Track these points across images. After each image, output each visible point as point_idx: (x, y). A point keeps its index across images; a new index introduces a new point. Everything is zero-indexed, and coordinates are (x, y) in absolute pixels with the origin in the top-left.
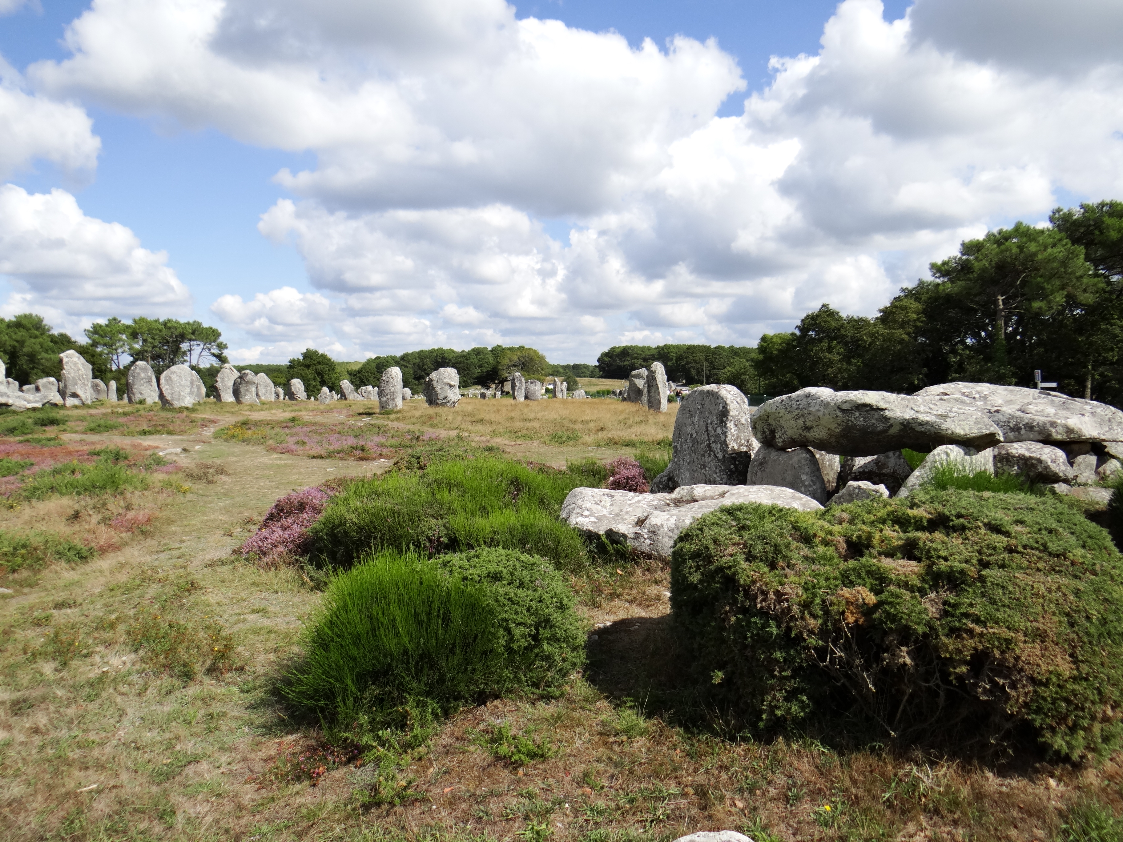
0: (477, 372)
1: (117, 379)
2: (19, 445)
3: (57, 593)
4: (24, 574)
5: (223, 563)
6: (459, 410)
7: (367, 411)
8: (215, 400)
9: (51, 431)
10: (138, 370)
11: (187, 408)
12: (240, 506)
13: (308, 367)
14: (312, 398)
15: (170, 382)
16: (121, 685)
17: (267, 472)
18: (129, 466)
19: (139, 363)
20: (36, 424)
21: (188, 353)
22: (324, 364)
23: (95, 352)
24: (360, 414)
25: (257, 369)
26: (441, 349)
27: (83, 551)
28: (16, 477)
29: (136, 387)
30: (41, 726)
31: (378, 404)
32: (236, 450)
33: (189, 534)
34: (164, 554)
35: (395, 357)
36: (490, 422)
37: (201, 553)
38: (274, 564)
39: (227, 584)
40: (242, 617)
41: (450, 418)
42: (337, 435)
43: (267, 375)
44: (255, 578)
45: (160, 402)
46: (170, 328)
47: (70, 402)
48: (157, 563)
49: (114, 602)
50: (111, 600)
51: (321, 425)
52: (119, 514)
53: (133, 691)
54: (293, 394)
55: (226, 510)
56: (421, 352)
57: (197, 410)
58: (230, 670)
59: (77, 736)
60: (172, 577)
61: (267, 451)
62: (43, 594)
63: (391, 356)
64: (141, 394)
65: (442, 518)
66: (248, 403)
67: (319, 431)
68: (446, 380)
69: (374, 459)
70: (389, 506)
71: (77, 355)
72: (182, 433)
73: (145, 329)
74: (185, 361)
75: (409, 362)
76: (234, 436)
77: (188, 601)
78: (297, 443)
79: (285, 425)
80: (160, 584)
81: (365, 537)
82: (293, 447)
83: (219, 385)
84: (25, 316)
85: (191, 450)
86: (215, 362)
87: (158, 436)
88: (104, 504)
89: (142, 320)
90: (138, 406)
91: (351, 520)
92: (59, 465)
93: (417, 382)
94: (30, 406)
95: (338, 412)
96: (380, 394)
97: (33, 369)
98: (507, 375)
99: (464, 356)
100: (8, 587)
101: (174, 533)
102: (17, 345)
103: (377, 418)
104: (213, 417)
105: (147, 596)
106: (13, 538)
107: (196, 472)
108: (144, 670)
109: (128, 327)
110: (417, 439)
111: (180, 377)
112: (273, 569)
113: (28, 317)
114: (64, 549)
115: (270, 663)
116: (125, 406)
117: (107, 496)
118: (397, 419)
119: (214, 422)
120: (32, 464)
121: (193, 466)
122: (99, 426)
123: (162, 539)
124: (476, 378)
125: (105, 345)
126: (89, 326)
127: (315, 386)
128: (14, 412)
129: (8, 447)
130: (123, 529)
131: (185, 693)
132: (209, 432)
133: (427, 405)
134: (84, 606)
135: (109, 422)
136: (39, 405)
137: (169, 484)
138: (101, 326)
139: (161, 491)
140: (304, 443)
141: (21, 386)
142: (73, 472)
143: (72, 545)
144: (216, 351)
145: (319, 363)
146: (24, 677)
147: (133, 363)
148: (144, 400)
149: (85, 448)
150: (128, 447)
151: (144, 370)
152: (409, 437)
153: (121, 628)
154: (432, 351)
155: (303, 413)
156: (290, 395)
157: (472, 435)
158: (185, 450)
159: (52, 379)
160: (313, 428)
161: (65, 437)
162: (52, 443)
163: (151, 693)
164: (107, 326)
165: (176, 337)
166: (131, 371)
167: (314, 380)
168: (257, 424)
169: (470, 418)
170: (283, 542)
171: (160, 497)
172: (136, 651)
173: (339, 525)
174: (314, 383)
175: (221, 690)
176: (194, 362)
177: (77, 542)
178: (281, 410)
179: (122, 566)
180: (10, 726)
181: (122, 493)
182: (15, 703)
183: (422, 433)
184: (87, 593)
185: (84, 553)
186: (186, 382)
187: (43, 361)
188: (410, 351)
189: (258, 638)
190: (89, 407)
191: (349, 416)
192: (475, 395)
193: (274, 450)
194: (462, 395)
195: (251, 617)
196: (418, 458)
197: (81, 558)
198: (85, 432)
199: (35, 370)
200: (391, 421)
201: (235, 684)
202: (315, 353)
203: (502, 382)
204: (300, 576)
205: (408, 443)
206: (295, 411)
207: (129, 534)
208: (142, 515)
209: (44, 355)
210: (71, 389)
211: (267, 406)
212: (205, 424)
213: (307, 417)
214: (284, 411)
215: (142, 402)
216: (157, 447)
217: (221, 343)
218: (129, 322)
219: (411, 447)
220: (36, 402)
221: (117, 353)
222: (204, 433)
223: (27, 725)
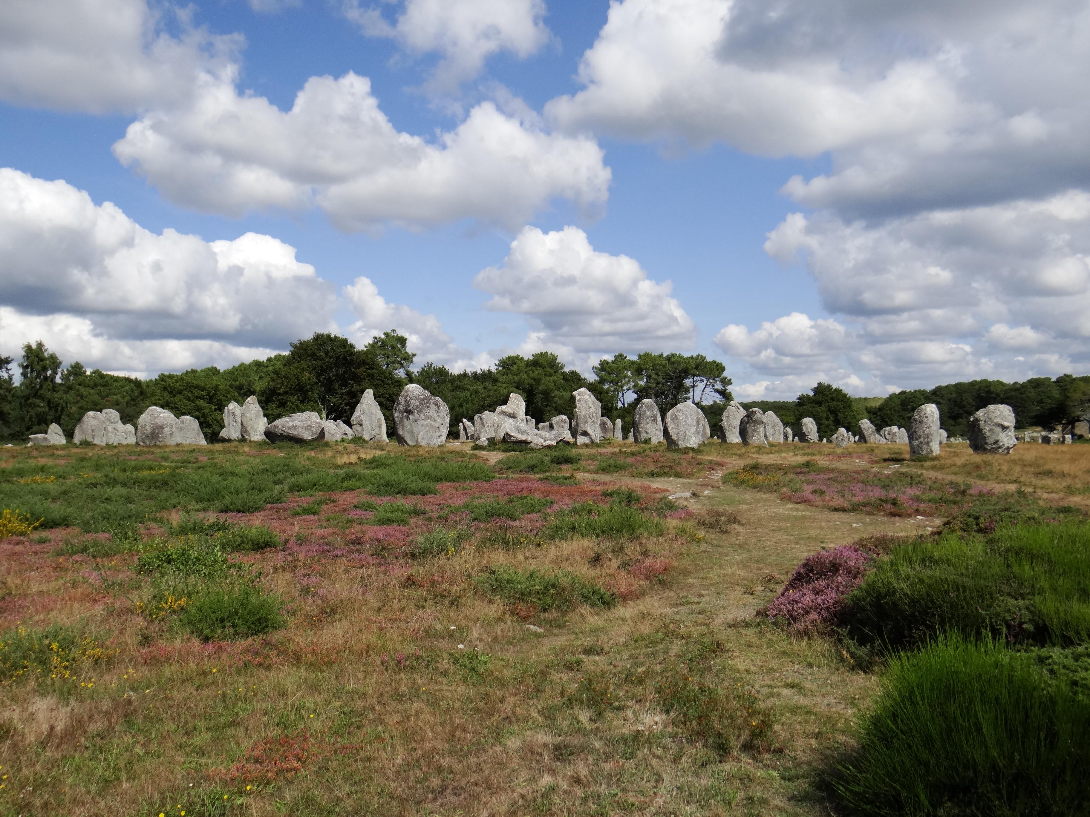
0: (1036, 409)
1: (623, 418)
2: (539, 483)
3: (585, 637)
4: (554, 614)
5: (748, 625)
6: (1015, 457)
7: (894, 456)
8: (720, 441)
9: (566, 470)
10: (644, 408)
11: (692, 449)
12: (758, 561)
13: (820, 403)
14: (825, 440)
15: (676, 421)
16: (655, 747)
17: (784, 524)
18: (642, 509)
19: (646, 401)
20: (552, 462)
21: (691, 390)
22: (838, 400)
23: (603, 389)
24: (885, 460)
25: (765, 406)
26: (985, 381)
27: (606, 596)
28: (539, 514)
29: (642, 425)
30: (582, 777)
31: (908, 448)
32: (747, 497)
33: (706, 587)
34: (683, 608)
35: (924, 391)
36: (1063, 475)
37: (723, 611)
38: (805, 633)
39: (755, 650)
40: (775, 690)
41: (1005, 468)
42: (860, 485)
43: (775, 413)
44: (785, 646)
45: (665, 441)
46: (673, 363)
47: (581, 440)
48: (677, 617)
49: (640, 654)
50: (637, 651)
51: (840, 471)
52: (637, 560)
53: (668, 756)
54: (804, 435)
55: (743, 565)
56: (958, 385)
57: (702, 451)
58: (768, 751)
59: (617, 794)
60: (695, 635)
61: (782, 499)
62: (572, 637)
63: (920, 391)
64: (646, 433)
65: (1023, 599)
66: (755, 444)
67: (839, 479)
68: (997, 420)
69: (909, 516)
70: (951, 578)
71: (588, 392)
72: (689, 476)
73: (649, 365)
74: (689, 398)
75: (942, 397)
76: (743, 482)
77: (716, 663)
78: (815, 492)
79: (799, 470)
80: (684, 641)
81: (919, 612)
82: (811, 497)
83: (725, 424)
84: (542, 354)
85: (701, 494)
86: (718, 399)
87: (666, 479)
88: (621, 549)
89: (647, 355)
90: (643, 445)
91: (902, 589)
92: (578, 506)
93: (953, 422)
94: (546, 443)
95: (858, 457)
96: (911, 437)
97: (546, 406)
98: (1080, 413)
99: (1017, 390)
100: (540, 626)
101: (692, 586)
102: (534, 383)
103: (908, 466)
104: (719, 459)
105: (672, 653)
106: (543, 576)
107: (708, 519)
108: (676, 734)
109: (633, 363)
110: (963, 493)
111: (686, 415)
112: (806, 638)
113: (543, 355)
114: (589, 593)
115: (812, 750)
116: (630, 446)
117: (624, 540)
118: (934, 468)
119: (721, 465)
120: (552, 503)
121: (704, 512)
122: (610, 466)
123: (680, 591)
124: (1035, 417)
125: (611, 382)
126: (597, 364)
127: (828, 426)
128: (532, 449)
129: (530, 484)
130: (642, 576)
131: (722, 769)
132: (717, 475)
133: (971, 451)
134: (611, 655)
135: (618, 462)
136: (553, 443)
137: (683, 531)
138: (608, 363)
139: (676, 539)
140: (822, 493)
141: (537, 423)
142: (590, 512)
143: (596, 588)
144: (719, 386)
145: (833, 399)
146: (563, 723)
147: (638, 401)
148: (650, 439)
149: (598, 488)
150: (638, 489)
151: (650, 407)
152: (953, 491)
153: (650, 684)
154: (973, 383)
155: (817, 458)
156: (800, 435)
157: (1039, 492)
158: (694, 495)
159: (564, 417)
160: (832, 475)
161: (580, 476)
162: (568, 481)
163: (685, 761)
164: (613, 362)
165: (680, 372)
166: (637, 409)
167: (827, 419)
168: (768, 468)
169: (1032, 469)
170: (817, 608)
171: (676, 545)
172: (667, 712)
173: (886, 595)
174: (826, 422)
175: (760, 773)
176: (697, 400)
177: (600, 585)
178: (792, 454)
179: (643, 616)
180: (554, 771)
181: (638, 538)
182: (557, 748)
183: (969, 486)
184: (612, 642)
185: (607, 598)
186: (691, 421)
187: (556, 399)
188: (944, 384)
189: (795, 718)
190: (598, 446)
191: (872, 462)
192: (1033, 439)
193: (790, 499)
194: (1017, 439)
195: (785, 692)
196: (977, 518)
197: (604, 603)
198: (596, 472)
199: (549, 408)
200: (926, 469)
201: (774, 768)
202: (829, 387)
203: (1073, 421)
204: (837, 651)
205: (952, 498)
206: (808, 454)
207: (648, 582)
208: (659, 563)
209: (556, 393)
210: (582, 428)
211: (777, 449)
212: (713, 466)
213: (823, 462)
214: (796, 455)
215: (647, 441)
216: (667, 491)
217: (726, 378)
218: (634, 358)
219: (955, 503)
220: (551, 440)
221: (623, 390)
222: (712, 477)
223: (569, 774)
